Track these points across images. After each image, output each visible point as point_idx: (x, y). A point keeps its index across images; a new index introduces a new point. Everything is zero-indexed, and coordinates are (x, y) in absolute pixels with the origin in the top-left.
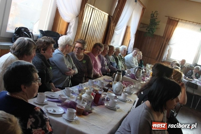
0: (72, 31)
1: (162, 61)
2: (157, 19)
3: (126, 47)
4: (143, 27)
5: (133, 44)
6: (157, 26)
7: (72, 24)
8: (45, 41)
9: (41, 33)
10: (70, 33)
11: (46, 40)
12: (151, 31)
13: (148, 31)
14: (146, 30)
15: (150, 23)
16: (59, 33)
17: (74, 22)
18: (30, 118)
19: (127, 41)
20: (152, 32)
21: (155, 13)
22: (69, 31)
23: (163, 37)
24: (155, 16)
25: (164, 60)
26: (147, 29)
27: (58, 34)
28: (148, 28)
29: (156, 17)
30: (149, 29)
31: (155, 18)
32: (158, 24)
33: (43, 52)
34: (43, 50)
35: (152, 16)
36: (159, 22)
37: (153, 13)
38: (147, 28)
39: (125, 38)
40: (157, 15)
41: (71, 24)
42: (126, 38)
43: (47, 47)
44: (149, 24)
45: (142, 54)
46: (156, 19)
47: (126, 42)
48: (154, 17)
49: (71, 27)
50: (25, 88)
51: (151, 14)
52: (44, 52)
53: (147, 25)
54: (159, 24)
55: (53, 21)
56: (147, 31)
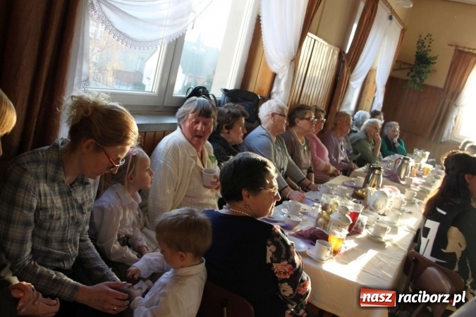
0: (283, 90)
1: (443, 141)
2: (430, 50)
3: (365, 112)
4: (400, 69)
5: (381, 106)
6: (431, 65)
7: (283, 77)
8: (229, 112)
9: (226, 95)
10: (278, 93)
11: (232, 110)
12: (418, 77)
13: (412, 77)
14: (408, 75)
15: (414, 60)
16: (255, 92)
17: (287, 71)
18: (269, 246)
19: (368, 100)
20: (421, 79)
21: (425, 39)
22: (278, 89)
23: (443, 90)
24: (426, 44)
25: (446, 140)
26: (409, 73)
27: (255, 95)
28: (412, 71)
29: (429, 46)
30: (413, 73)
31: (425, 49)
32: (432, 61)
33: (227, 131)
34: (227, 128)
35: (420, 44)
36: (436, 58)
37: (423, 38)
38: (409, 71)
39: (364, 94)
40: (430, 43)
41: (280, 76)
42: (366, 93)
43: (233, 123)
44: (413, 63)
45: (400, 129)
46: (429, 52)
47: (366, 102)
48: (424, 47)
49: (280, 81)
50: (248, 197)
51: (418, 42)
52: (228, 133)
53: (410, 64)
54: (435, 61)
55: (244, 71)
56: (409, 78)
